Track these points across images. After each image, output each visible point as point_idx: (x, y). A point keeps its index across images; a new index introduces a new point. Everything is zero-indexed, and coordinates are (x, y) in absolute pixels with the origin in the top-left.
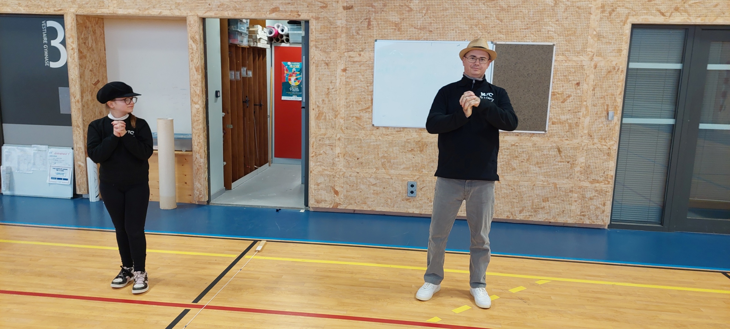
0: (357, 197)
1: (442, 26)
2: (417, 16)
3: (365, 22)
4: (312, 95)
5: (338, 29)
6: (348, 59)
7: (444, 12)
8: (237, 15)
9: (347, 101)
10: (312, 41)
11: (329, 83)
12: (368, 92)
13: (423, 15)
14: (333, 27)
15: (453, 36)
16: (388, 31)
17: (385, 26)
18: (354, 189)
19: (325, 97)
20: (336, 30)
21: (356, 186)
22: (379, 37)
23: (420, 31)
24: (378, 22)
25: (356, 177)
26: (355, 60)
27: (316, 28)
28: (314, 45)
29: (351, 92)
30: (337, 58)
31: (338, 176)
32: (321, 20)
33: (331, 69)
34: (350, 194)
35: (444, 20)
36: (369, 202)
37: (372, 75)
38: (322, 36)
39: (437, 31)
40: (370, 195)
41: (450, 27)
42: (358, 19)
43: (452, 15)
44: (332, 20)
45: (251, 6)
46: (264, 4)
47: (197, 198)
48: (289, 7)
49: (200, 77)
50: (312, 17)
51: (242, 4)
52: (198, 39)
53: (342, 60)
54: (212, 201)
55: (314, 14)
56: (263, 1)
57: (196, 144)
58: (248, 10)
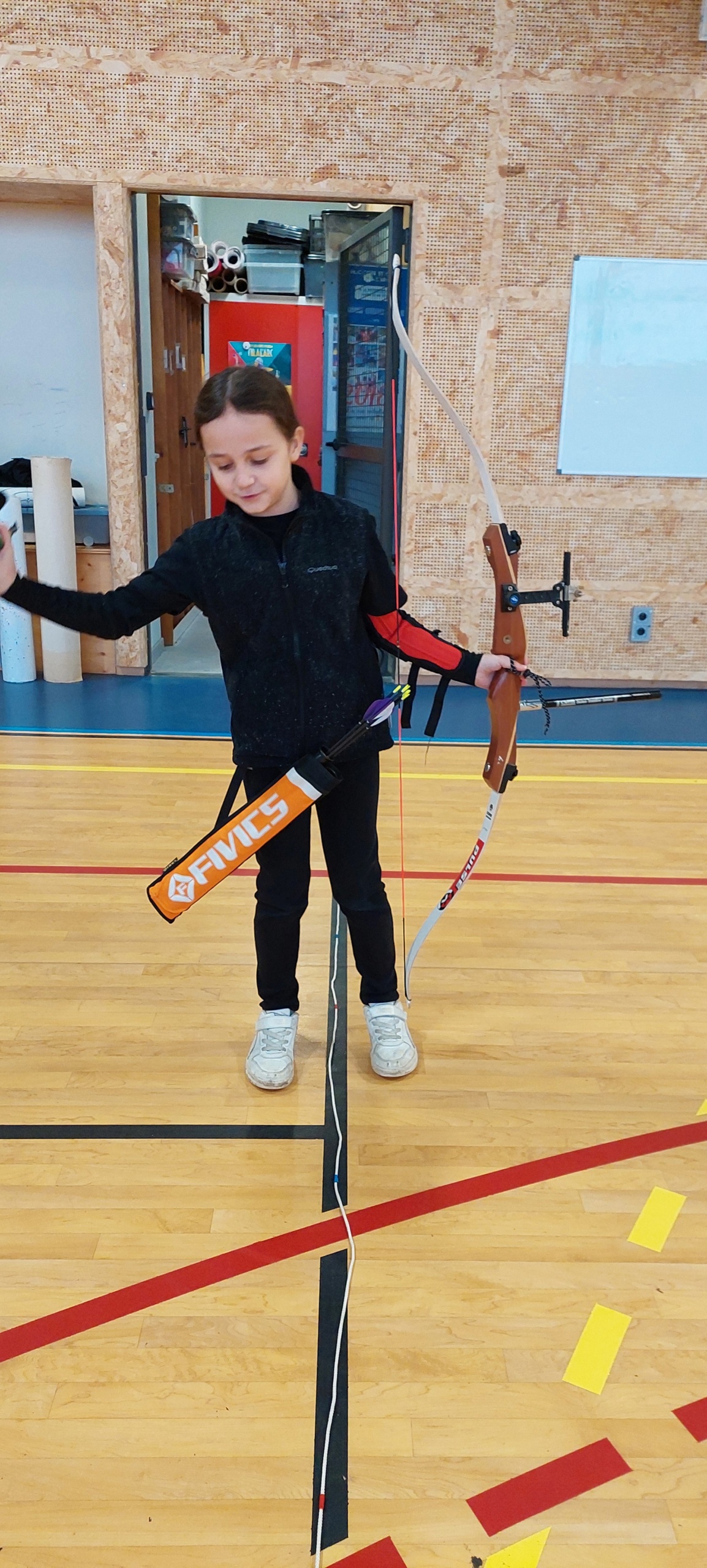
2: (679, 197)
3: (554, 210)
4: (414, 396)
5: (485, 226)
6: (506, 305)
8: (226, 184)
9: (499, 411)
10: (418, 256)
11: (458, 367)
12: (552, 389)
13: (695, 194)
14: (472, 220)
16: (609, 233)
17: (601, 220)
20: (479, 228)
22: (584, 249)
23: (684, 235)
24: (584, 211)
26: (524, 306)
27: (431, 222)
28: (422, 267)
29: (508, 388)
30: (480, 301)
31: (468, 600)
32: (443, 201)
33: (463, 331)
37: (562, 346)
38: (445, 244)
40: (541, 642)
42: (535, 200)
44: (469, 203)
45: (264, 159)
46: (299, 157)
47: (124, 660)
48: (364, 164)
49: (128, 349)
50: (421, 193)
51: (241, 154)
52: (124, 248)
53: (490, 306)
54: (153, 669)
55: (426, 187)
56: (295, 148)
57: (119, 524)
58: (256, 172)
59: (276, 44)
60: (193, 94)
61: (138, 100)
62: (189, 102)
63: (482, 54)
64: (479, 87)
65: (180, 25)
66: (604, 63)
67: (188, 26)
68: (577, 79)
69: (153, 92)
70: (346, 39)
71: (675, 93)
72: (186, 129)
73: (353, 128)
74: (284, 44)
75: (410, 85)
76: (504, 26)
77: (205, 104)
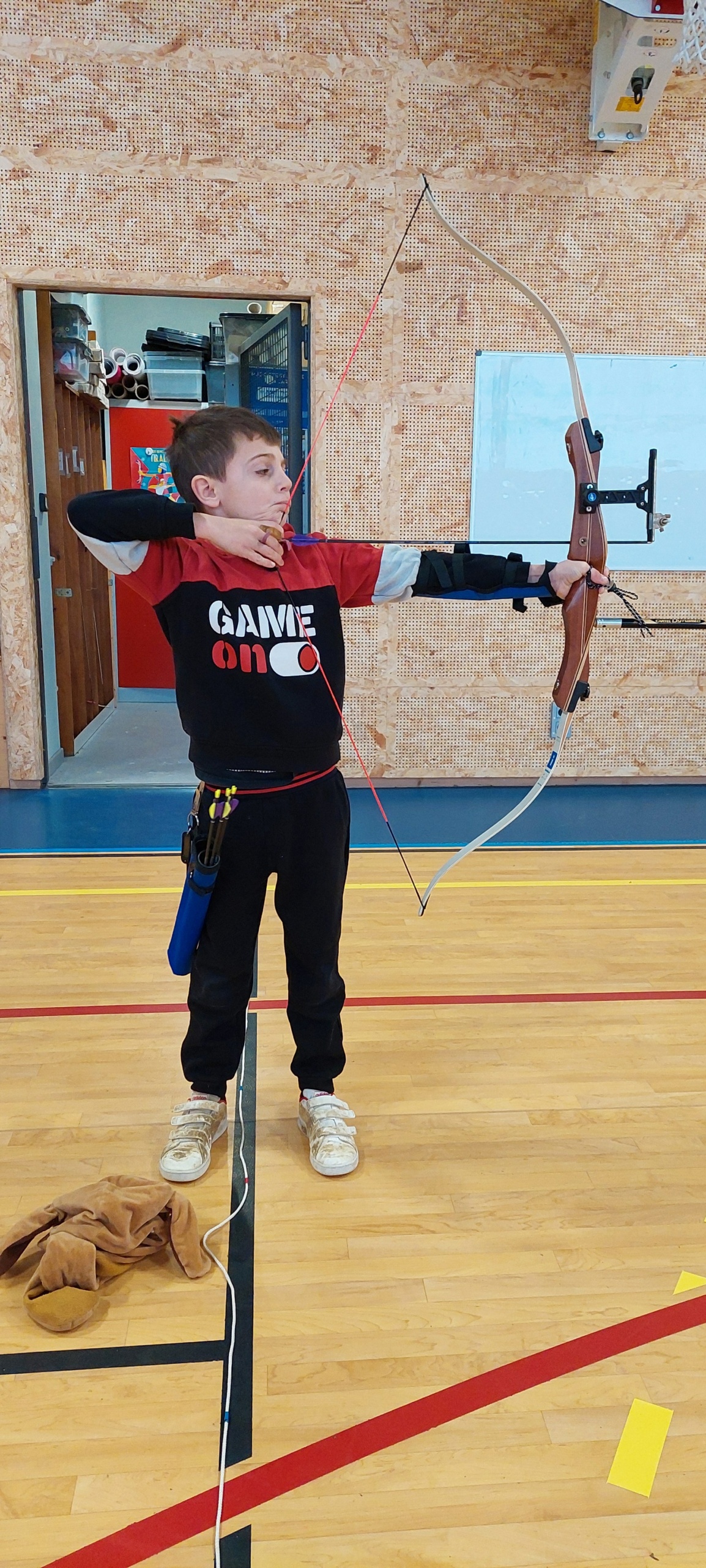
0: (429, 749)
1: (635, 319)
2: (578, 293)
3: (453, 305)
4: (319, 493)
5: (384, 321)
6: (409, 400)
7: (642, 283)
8: (115, 280)
9: (407, 506)
10: (317, 353)
11: (362, 463)
12: (459, 484)
13: (593, 289)
14: (372, 315)
15: (660, 344)
16: (509, 328)
17: (502, 315)
18: (423, 728)
19: (351, 497)
20: (379, 323)
21: (427, 721)
22: (486, 344)
23: (583, 330)
24: (483, 306)
25: (427, 700)
26: (427, 401)
27: (329, 318)
28: (323, 363)
29: (415, 483)
30: (383, 396)
31: (384, 699)
32: (341, 297)
33: (367, 427)
34: (412, 741)
35: (641, 302)
36: (460, 758)
37: (468, 441)
38: (345, 339)
39: (624, 331)
40: (460, 741)
41: (654, 320)
42: (435, 296)
43: (660, 291)
44: (368, 298)
45: (155, 255)
46: (191, 253)
47: (18, 773)
48: (259, 260)
49: (16, 448)
50: (319, 289)
51: (131, 250)
52: (11, 345)
53: (394, 402)
54: (50, 781)
55: (323, 283)
56: (187, 244)
57: (10, 629)
58: (147, 267)
59: (164, 141)
60: (80, 190)
61: (22, 196)
62: (76, 199)
63: (374, 152)
64: (372, 185)
65: (65, 122)
66: (496, 162)
67: (73, 122)
68: (470, 178)
69: (38, 188)
70: (237, 137)
71: (568, 190)
72: (73, 225)
73: (247, 225)
74: (173, 142)
75: (304, 182)
76: (395, 125)
77: (92, 200)
